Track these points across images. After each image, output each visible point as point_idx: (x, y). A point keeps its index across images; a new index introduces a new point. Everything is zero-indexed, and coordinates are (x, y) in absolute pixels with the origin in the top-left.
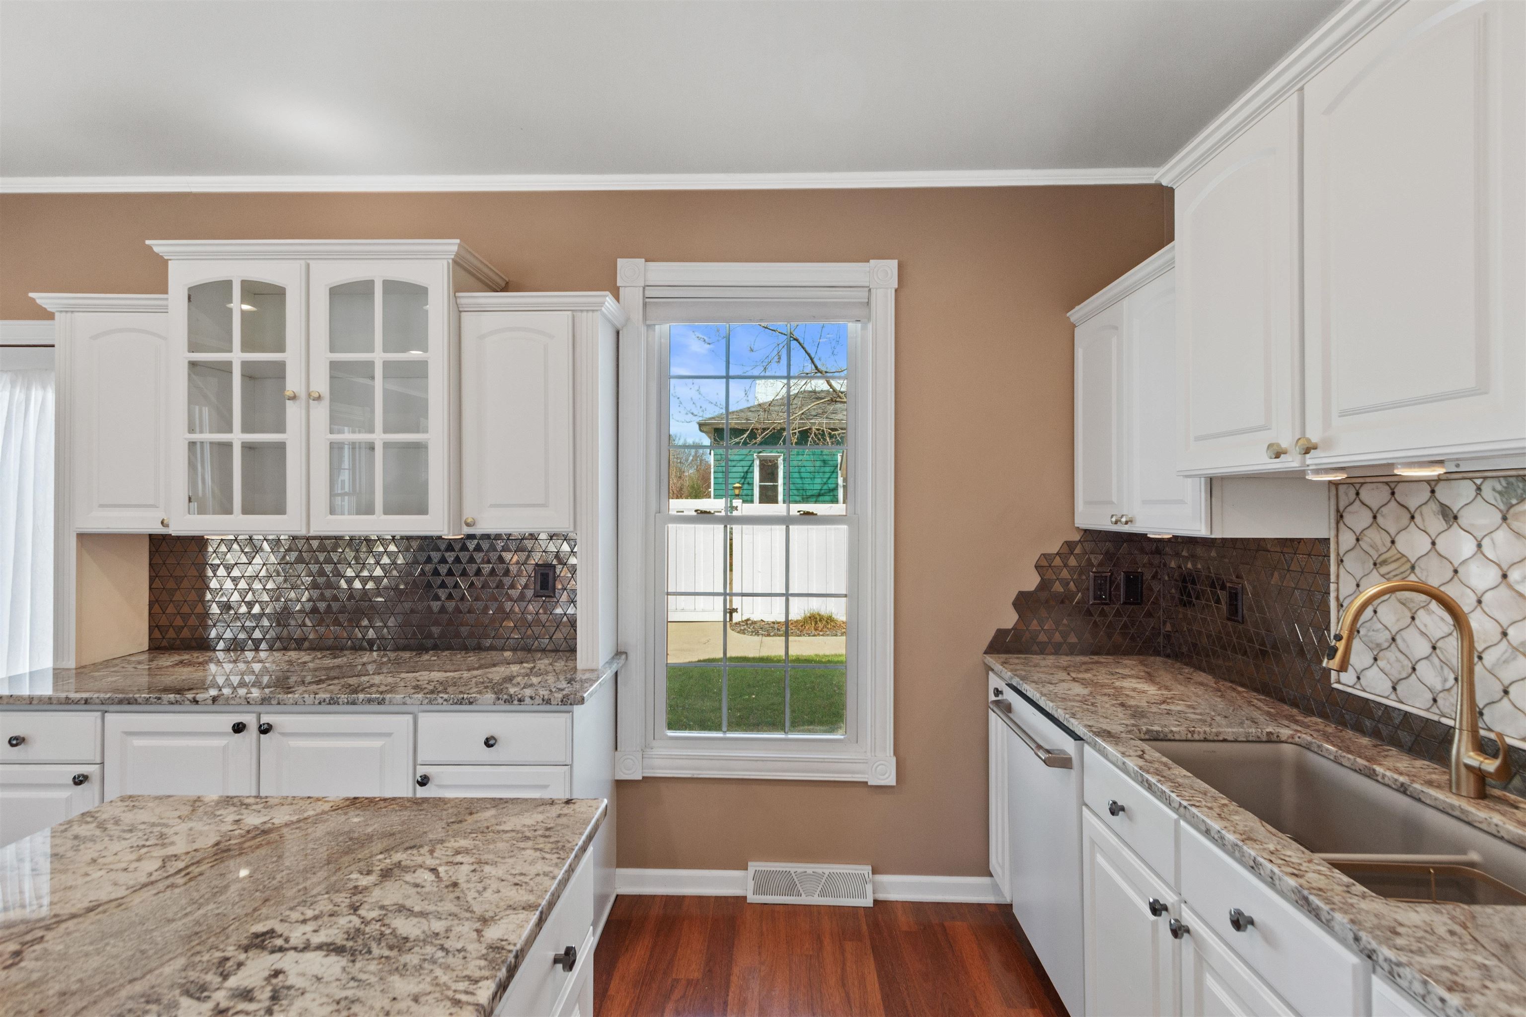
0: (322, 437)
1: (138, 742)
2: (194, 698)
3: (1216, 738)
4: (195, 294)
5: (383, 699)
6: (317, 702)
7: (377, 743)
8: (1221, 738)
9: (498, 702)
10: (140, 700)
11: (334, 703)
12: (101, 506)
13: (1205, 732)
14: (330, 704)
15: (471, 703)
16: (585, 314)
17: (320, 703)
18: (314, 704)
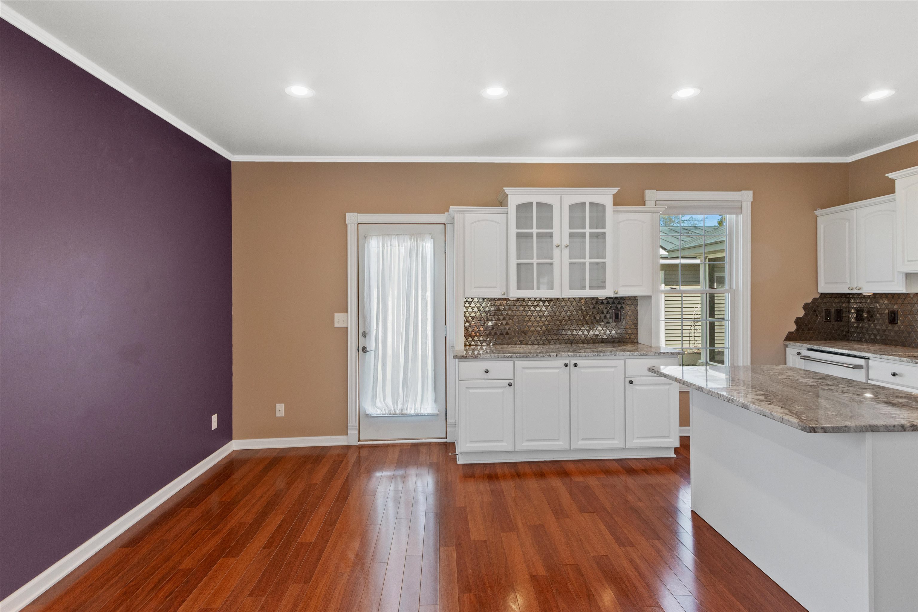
0: (567, 261)
1: (528, 371)
2: (550, 355)
3: (912, 356)
4: (519, 207)
5: (616, 354)
6: (593, 355)
7: (612, 370)
8: (914, 356)
9: (656, 354)
10: (530, 356)
11: (599, 356)
12: (475, 287)
13: (909, 354)
14: (598, 356)
15: (646, 355)
16: (655, 214)
17: (594, 356)
18: (592, 356)
